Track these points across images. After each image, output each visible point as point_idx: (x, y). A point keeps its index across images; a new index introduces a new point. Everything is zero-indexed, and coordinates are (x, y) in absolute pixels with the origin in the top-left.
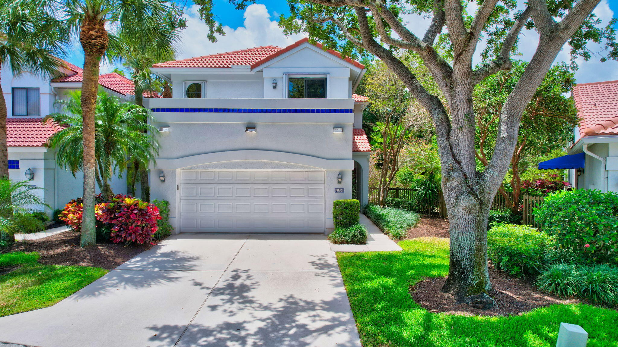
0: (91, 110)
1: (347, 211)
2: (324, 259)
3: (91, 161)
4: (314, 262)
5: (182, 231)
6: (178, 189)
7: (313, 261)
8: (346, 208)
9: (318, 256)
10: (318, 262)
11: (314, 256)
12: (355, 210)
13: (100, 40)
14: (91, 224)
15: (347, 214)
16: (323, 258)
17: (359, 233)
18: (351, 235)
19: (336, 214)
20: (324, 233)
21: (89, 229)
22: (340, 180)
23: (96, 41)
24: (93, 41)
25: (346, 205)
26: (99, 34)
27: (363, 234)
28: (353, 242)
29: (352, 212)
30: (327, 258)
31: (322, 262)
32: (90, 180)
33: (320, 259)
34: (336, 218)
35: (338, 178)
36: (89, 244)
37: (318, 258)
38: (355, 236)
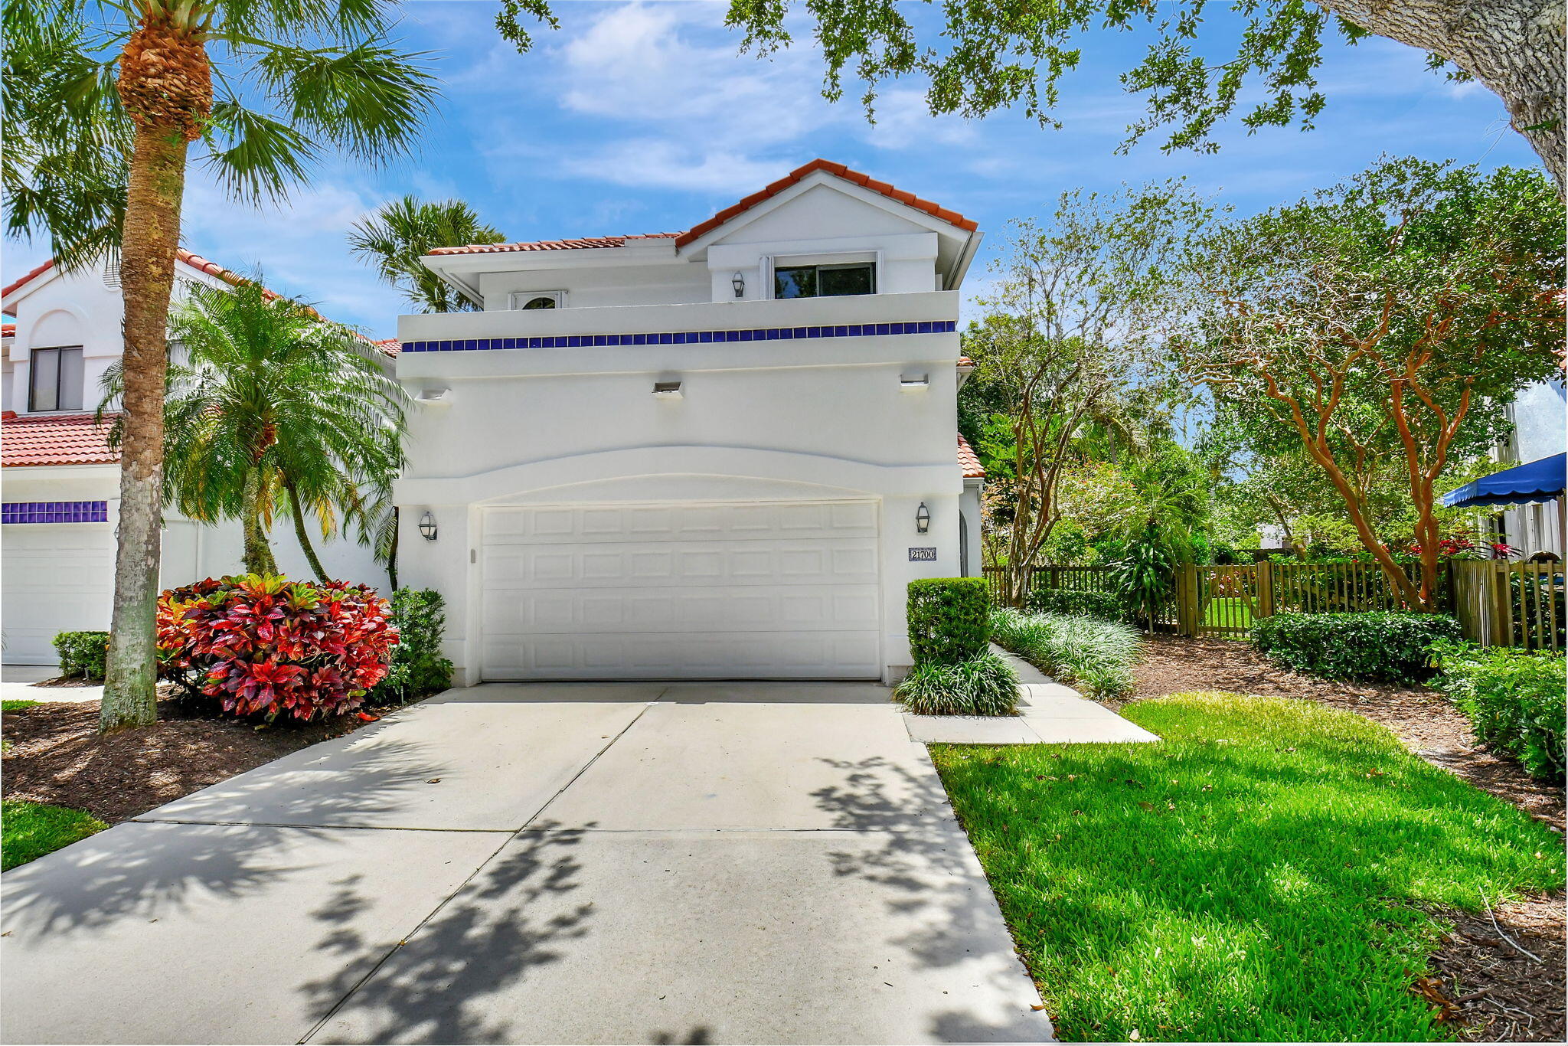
0: (147, 296)
1: (953, 612)
2: (869, 776)
3: (142, 457)
4: (832, 790)
5: (485, 677)
6: (473, 560)
7: (826, 786)
8: (948, 602)
9: (849, 765)
10: (845, 789)
11: (836, 765)
12: (976, 610)
13: (176, 81)
14: (135, 656)
15: (951, 620)
16: (868, 771)
17: (996, 679)
18: (969, 685)
19: (918, 621)
20: (879, 681)
21: (126, 674)
22: (923, 523)
23: (160, 81)
24: (151, 83)
25: (947, 593)
26: (173, 63)
27: (1007, 683)
28: (980, 711)
29: (967, 614)
30: (883, 774)
31: (862, 791)
32: (136, 516)
33: (854, 779)
34: (916, 632)
35: (919, 518)
36: (121, 721)
37: (848, 772)
38: (982, 690)
